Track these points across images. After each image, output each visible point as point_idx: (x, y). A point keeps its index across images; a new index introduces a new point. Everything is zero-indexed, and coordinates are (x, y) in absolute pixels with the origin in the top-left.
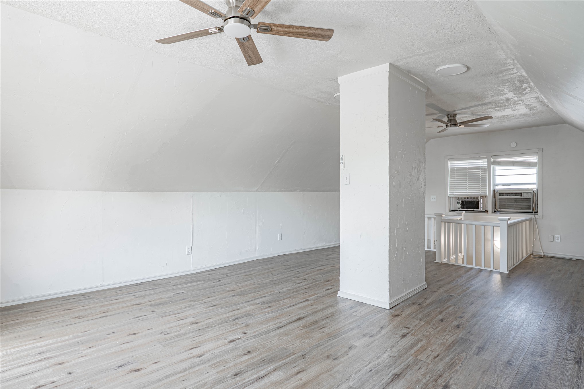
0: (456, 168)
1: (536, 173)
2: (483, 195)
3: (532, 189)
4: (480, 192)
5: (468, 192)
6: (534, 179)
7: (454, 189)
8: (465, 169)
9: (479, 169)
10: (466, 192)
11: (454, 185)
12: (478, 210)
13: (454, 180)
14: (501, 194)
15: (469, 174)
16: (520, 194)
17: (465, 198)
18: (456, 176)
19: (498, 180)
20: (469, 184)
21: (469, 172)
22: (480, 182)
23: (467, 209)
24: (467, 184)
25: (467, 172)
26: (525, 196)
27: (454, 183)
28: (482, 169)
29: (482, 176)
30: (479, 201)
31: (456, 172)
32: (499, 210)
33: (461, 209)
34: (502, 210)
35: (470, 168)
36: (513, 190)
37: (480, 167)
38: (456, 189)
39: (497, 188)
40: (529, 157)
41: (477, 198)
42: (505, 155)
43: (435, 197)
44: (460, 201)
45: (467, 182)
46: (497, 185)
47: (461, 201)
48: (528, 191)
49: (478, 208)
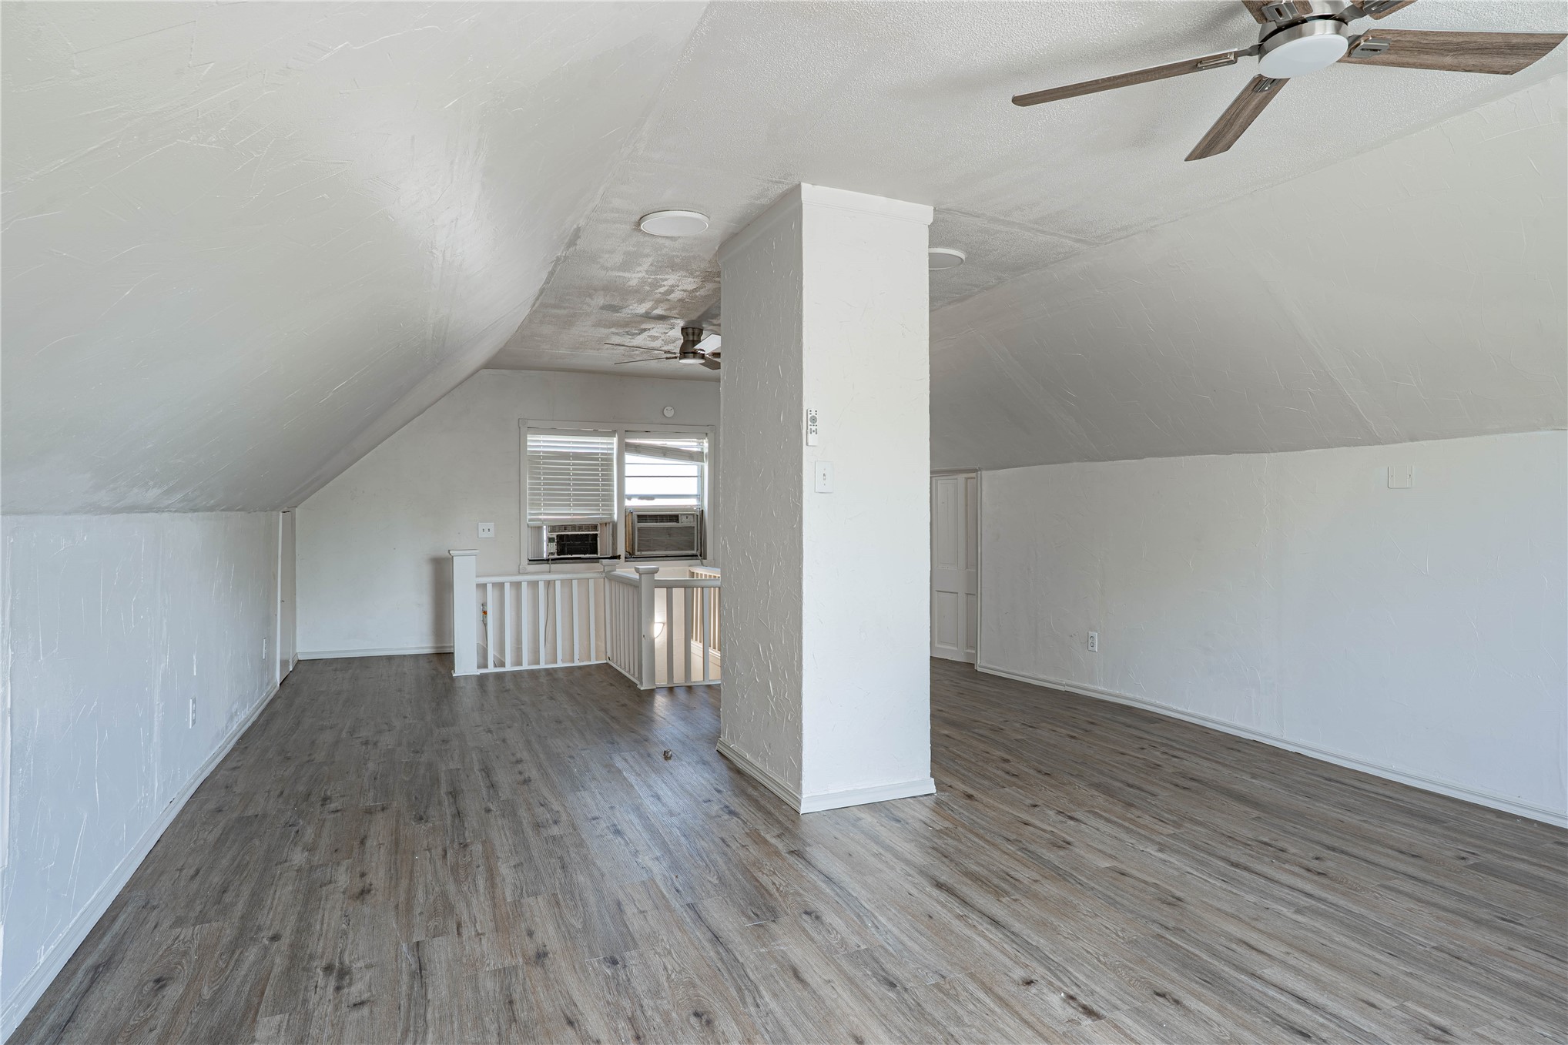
0: (544, 452)
1: (696, 475)
2: (606, 521)
3: (691, 508)
4: (599, 514)
5: (574, 514)
6: (691, 486)
7: (539, 505)
8: (565, 456)
9: (597, 459)
10: (569, 514)
11: (539, 495)
12: (595, 556)
13: (540, 484)
14: (642, 518)
15: (574, 469)
16: (675, 518)
17: (565, 528)
18: (545, 474)
19: (631, 487)
20: (575, 495)
21: (574, 465)
22: (598, 490)
23: (570, 556)
24: (569, 495)
25: (569, 464)
26: (684, 522)
27: (540, 489)
28: (602, 459)
29: (602, 475)
30: (596, 535)
31: (545, 463)
32: (639, 553)
33: (556, 556)
34: (643, 553)
35: (577, 456)
36: (661, 508)
37: (597, 454)
38: (545, 505)
39: (628, 503)
40: (689, 441)
41: (595, 527)
42: (647, 433)
43: (491, 525)
44: (554, 535)
45: (569, 490)
46: (630, 497)
47: (557, 536)
48: (688, 513)
49: (596, 552)
